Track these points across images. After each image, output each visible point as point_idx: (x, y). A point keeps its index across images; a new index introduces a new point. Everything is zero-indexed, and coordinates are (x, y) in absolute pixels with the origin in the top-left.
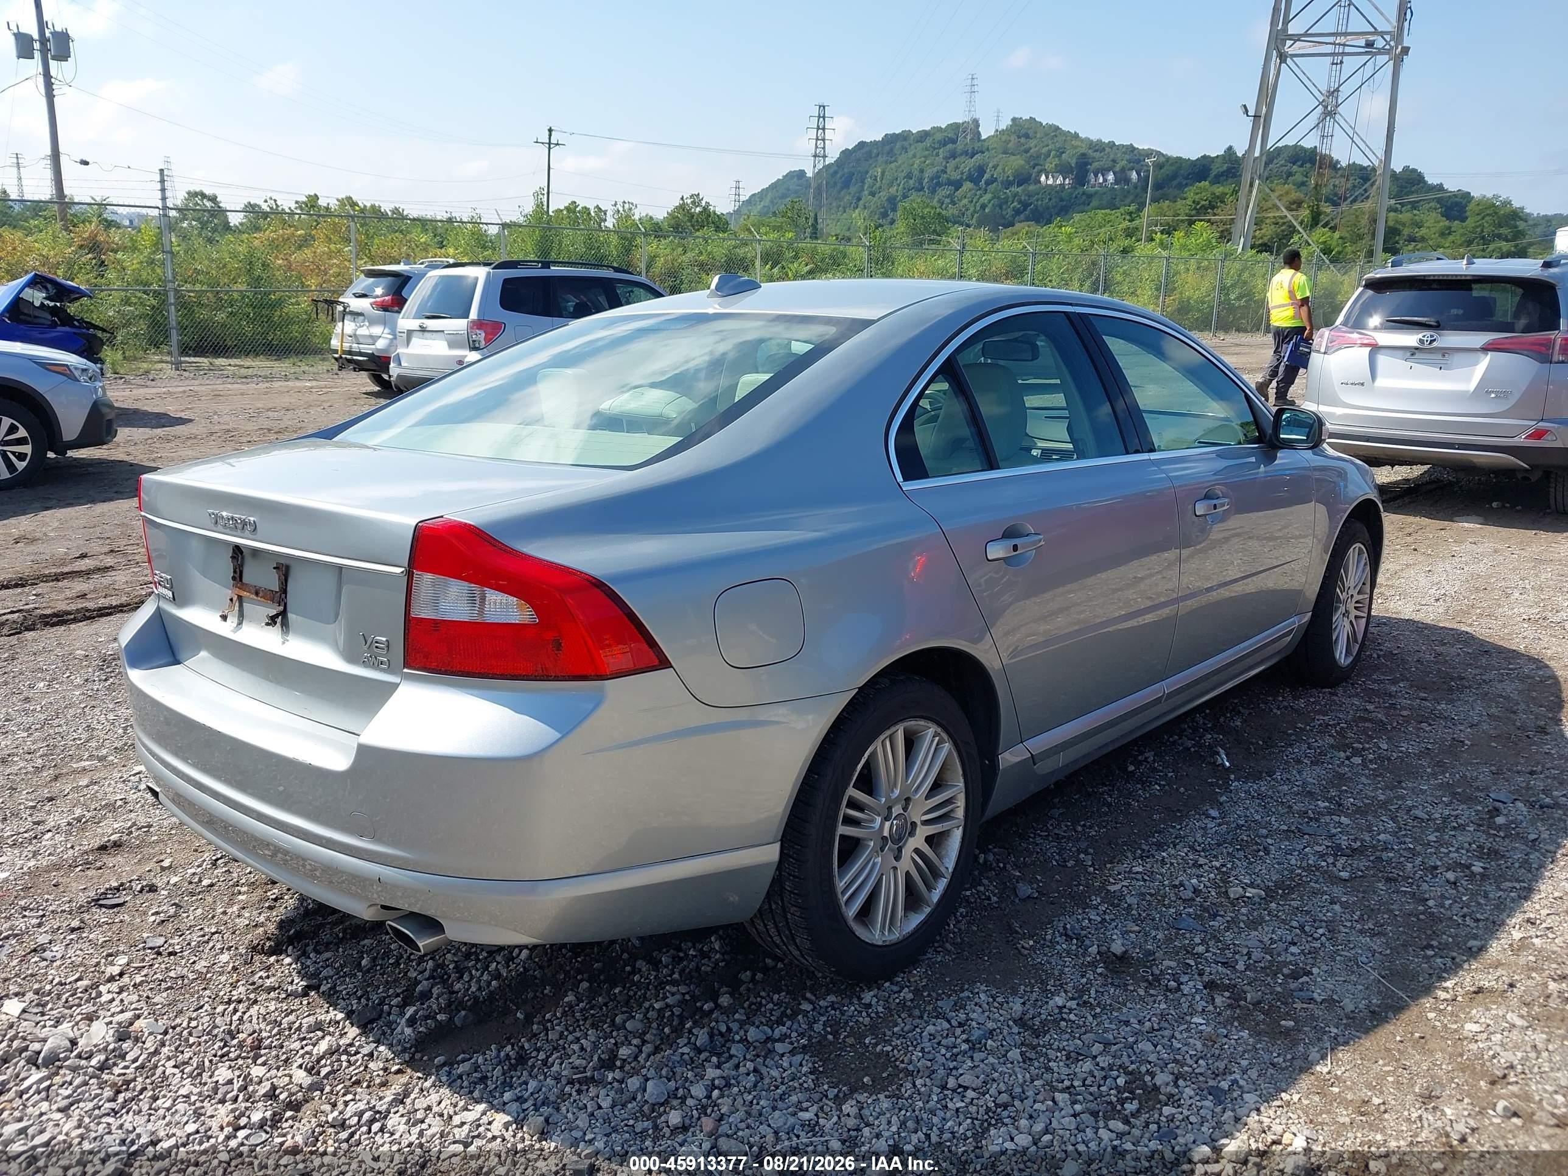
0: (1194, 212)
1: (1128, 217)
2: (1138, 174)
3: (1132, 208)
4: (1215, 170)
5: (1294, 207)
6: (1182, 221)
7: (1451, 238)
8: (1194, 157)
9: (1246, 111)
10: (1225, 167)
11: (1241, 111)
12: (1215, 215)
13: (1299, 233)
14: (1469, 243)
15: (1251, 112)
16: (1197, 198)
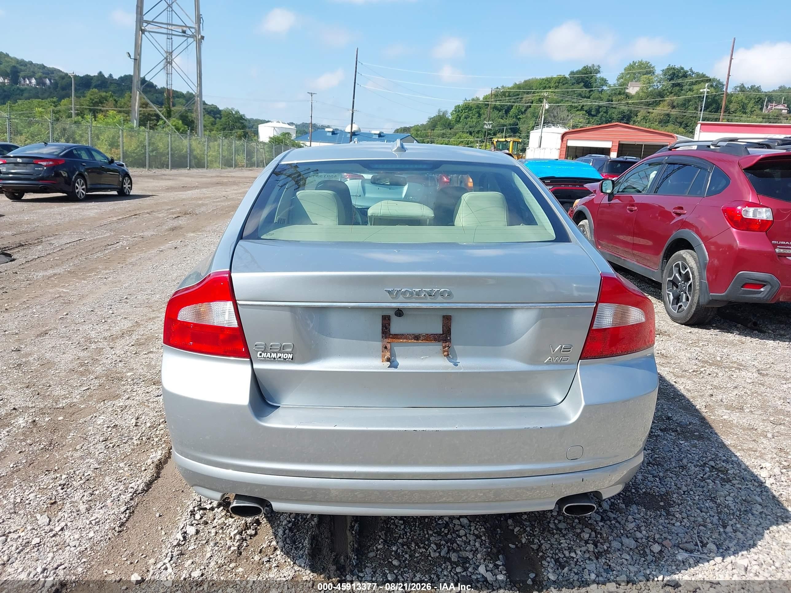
0: (92, 104)
1: (53, 104)
2: (50, 80)
3: (55, 99)
4: (94, 83)
5: (144, 106)
6: (86, 109)
7: (216, 126)
8: (81, 75)
9: (130, 56)
10: (99, 82)
11: (127, 55)
12: (103, 107)
13: (162, 119)
14: (224, 129)
15: (133, 57)
16: (92, 97)
